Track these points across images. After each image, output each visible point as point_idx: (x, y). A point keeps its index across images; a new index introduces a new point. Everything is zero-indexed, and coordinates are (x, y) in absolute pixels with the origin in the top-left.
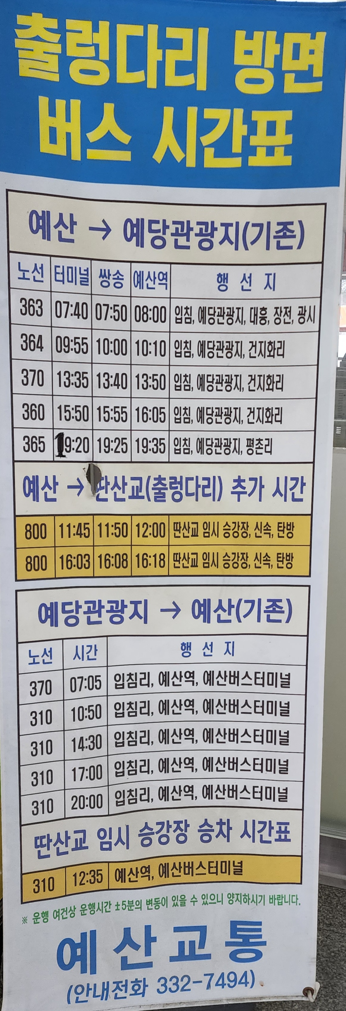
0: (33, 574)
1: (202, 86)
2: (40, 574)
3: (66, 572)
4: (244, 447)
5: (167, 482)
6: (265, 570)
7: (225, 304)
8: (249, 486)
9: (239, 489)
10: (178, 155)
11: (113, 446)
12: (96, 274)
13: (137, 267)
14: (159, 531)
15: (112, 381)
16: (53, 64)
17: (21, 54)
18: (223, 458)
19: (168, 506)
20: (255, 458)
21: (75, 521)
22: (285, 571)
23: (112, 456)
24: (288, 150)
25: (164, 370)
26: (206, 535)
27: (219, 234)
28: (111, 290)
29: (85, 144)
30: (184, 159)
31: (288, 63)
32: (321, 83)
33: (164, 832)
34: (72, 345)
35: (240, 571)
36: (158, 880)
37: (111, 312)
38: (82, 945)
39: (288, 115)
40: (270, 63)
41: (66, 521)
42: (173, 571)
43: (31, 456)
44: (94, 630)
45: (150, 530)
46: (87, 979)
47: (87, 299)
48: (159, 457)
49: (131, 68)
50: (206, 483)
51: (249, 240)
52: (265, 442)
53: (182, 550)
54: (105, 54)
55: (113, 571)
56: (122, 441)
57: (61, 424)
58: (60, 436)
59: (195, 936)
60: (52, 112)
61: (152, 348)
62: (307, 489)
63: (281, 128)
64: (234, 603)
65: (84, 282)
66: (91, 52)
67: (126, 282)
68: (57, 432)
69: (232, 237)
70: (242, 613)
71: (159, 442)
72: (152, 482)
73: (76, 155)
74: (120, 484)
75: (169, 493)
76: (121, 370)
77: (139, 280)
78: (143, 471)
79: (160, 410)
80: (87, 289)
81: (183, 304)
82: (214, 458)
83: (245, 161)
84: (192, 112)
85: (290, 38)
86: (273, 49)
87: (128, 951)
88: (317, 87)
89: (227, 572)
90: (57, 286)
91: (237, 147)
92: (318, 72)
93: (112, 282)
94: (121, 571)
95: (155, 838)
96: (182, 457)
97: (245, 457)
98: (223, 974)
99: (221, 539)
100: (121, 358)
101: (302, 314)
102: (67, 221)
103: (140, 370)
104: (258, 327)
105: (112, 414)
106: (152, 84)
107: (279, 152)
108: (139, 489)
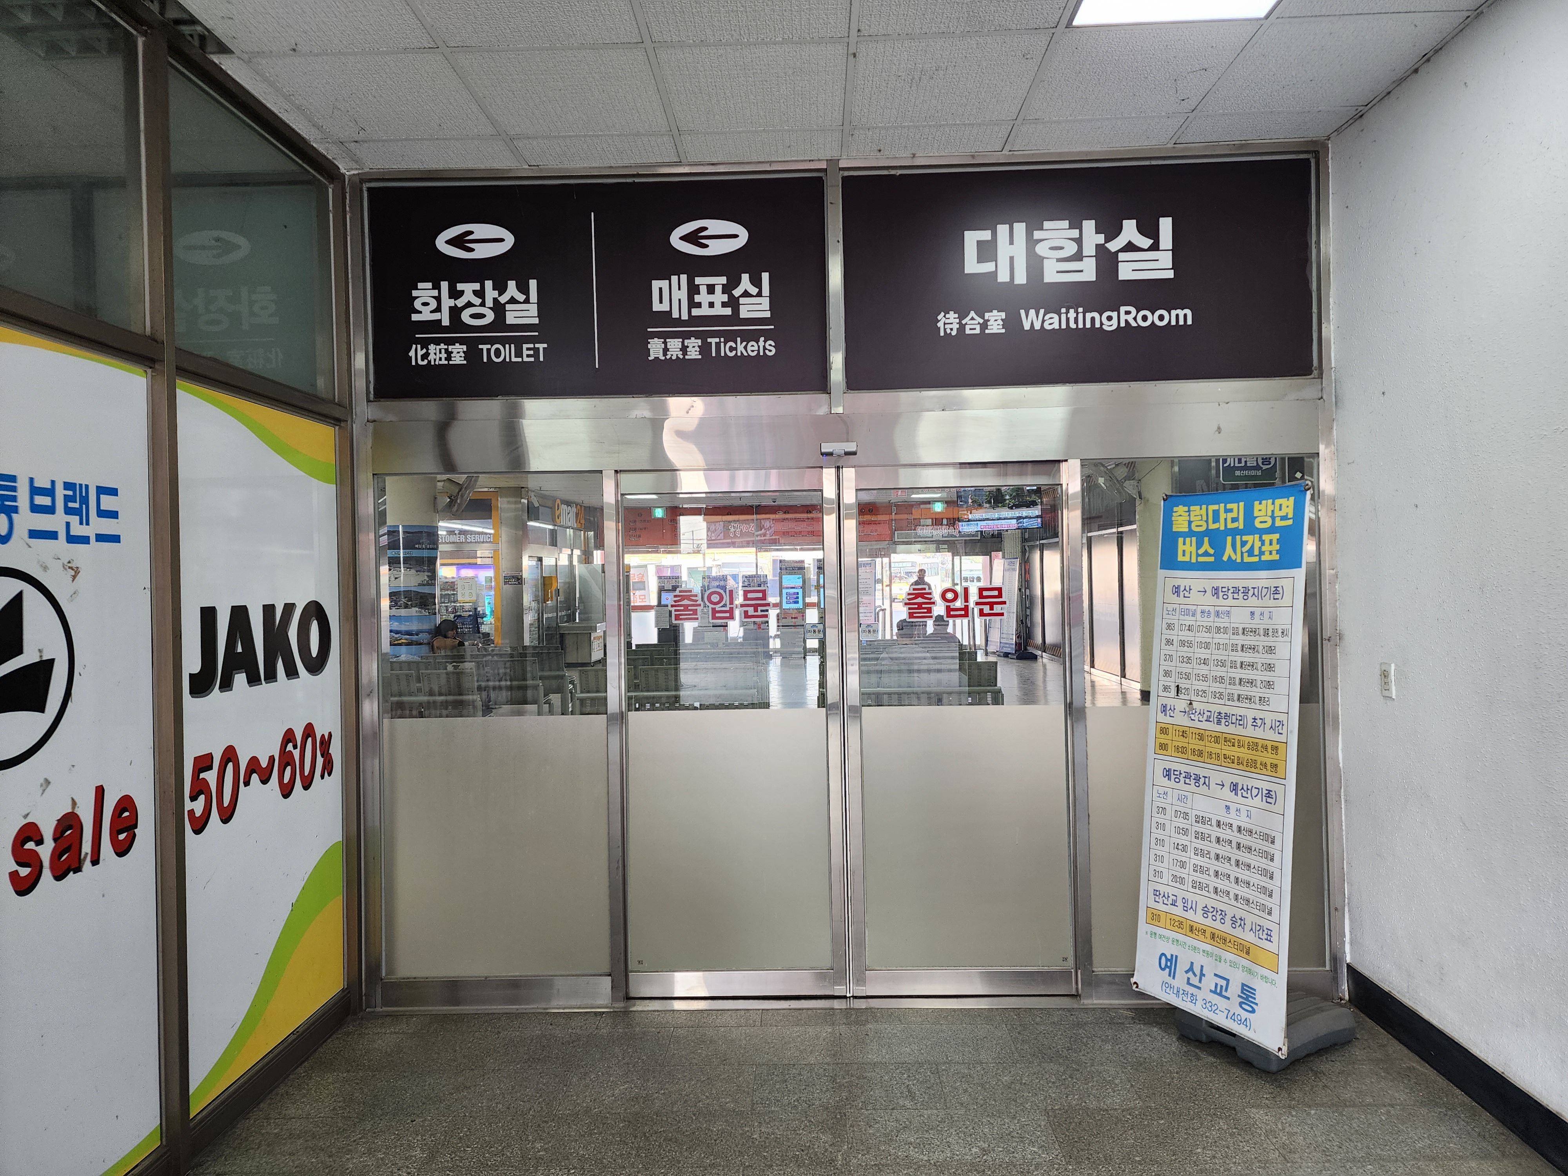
0: (1161, 752)
1: (1241, 527)
2: (1165, 752)
3: (1176, 754)
4: (1257, 701)
5: (1223, 715)
6: (1264, 771)
7: (1254, 626)
8: (1259, 722)
9: (1254, 724)
10: (1234, 558)
11: (1200, 693)
12: (1199, 611)
13: (1217, 608)
14: (1217, 741)
15: (1202, 662)
16: (1186, 524)
17: (1174, 522)
18: (1248, 705)
19: (1222, 728)
20: (1262, 707)
21: (1182, 729)
22: (1274, 774)
23: (1199, 699)
24: (1278, 552)
25: (1226, 658)
26: (1239, 747)
27: (1251, 593)
28: (1205, 619)
29: (1198, 555)
30: (1236, 559)
31: (1277, 513)
32: (1292, 520)
33: (1214, 913)
34: (1186, 644)
35: (1253, 770)
36: (1209, 940)
37: (1204, 629)
38: (1171, 960)
39: (1277, 536)
40: (1270, 514)
41: (1178, 728)
42: (1223, 764)
43: (1165, 694)
44: (1187, 787)
45: (1213, 739)
46: (1170, 980)
47: (1194, 623)
48: (1221, 702)
49: (1214, 523)
50: (1240, 718)
51: (1263, 595)
52: (1267, 699)
53: (1227, 753)
54: (1205, 518)
55: (1196, 758)
56: (1204, 692)
57: (1179, 681)
58: (1178, 686)
59: (1224, 983)
60: (1184, 544)
61: (1221, 647)
62: (1285, 727)
63: (1275, 542)
64: (1250, 787)
65: (1193, 615)
66: (1200, 518)
67: (1212, 615)
68: (1177, 684)
69: (1256, 593)
70: (1254, 795)
71: (1221, 694)
72: (1216, 714)
73: (1194, 560)
74: (1202, 713)
75: (1223, 721)
76: (1207, 657)
77: (1217, 614)
78: (1213, 708)
79: (1222, 678)
80: (1194, 618)
81: (1236, 625)
82: (1244, 705)
83: (1260, 558)
84: (1238, 537)
85: (1278, 502)
86: (1270, 508)
87: (1190, 974)
88: (1290, 522)
89: (1247, 769)
90: (1182, 617)
91: (1256, 552)
92: (1290, 515)
93: (1206, 615)
94: (1200, 759)
95: (1210, 915)
96: (1230, 703)
97: (1258, 707)
98: (1234, 1014)
99: (1246, 751)
100: (1207, 651)
101: (1283, 633)
102: (1188, 589)
103: (1215, 657)
104: (1266, 638)
105: (1201, 678)
106: (1222, 528)
107: (1274, 553)
108: (1210, 717)
